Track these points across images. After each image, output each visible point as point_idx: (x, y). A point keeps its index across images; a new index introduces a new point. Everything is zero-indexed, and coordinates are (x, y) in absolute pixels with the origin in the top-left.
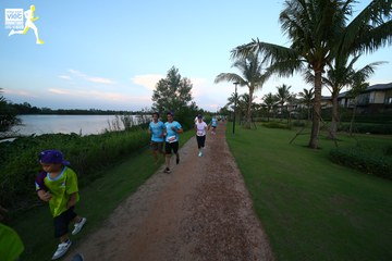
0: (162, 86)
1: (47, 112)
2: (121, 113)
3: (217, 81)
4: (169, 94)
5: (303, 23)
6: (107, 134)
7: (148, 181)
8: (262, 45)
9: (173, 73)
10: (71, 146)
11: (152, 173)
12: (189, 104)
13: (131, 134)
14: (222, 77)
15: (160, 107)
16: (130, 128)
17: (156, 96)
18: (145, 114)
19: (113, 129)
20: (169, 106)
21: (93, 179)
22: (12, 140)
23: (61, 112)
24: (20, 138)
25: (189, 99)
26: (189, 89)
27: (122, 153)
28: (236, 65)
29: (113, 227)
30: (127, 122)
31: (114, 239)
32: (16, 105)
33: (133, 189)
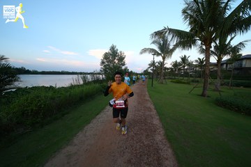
0: (106, 56)
1: (35, 73)
2: (81, 73)
3: (141, 53)
4: (110, 61)
5: (197, 15)
6: (72, 87)
7: (98, 117)
8: (171, 30)
9: (113, 48)
10: (50, 94)
11: (100, 112)
12: (123, 68)
13: (88, 87)
14: (145, 50)
15: (105, 70)
16: (86, 83)
17: (103, 63)
18: (96, 74)
19: (75, 83)
20: (111, 69)
21: (63, 115)
22: (14, 90)
23: (43, 73)
24: (19, 89)
25: (124, 65)
26: (124, 58)
27: (81, 99)
28: (154, 42)
29: (75, 145)
30: (84, 79)
31: (76, 153)
32: (17, 69)
33: (88, 122)
